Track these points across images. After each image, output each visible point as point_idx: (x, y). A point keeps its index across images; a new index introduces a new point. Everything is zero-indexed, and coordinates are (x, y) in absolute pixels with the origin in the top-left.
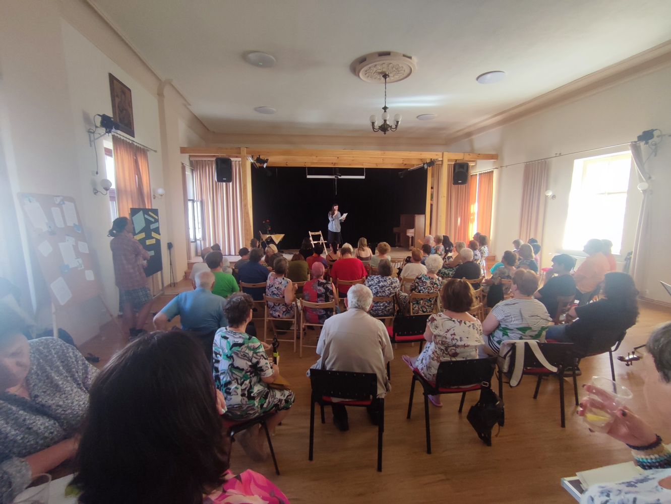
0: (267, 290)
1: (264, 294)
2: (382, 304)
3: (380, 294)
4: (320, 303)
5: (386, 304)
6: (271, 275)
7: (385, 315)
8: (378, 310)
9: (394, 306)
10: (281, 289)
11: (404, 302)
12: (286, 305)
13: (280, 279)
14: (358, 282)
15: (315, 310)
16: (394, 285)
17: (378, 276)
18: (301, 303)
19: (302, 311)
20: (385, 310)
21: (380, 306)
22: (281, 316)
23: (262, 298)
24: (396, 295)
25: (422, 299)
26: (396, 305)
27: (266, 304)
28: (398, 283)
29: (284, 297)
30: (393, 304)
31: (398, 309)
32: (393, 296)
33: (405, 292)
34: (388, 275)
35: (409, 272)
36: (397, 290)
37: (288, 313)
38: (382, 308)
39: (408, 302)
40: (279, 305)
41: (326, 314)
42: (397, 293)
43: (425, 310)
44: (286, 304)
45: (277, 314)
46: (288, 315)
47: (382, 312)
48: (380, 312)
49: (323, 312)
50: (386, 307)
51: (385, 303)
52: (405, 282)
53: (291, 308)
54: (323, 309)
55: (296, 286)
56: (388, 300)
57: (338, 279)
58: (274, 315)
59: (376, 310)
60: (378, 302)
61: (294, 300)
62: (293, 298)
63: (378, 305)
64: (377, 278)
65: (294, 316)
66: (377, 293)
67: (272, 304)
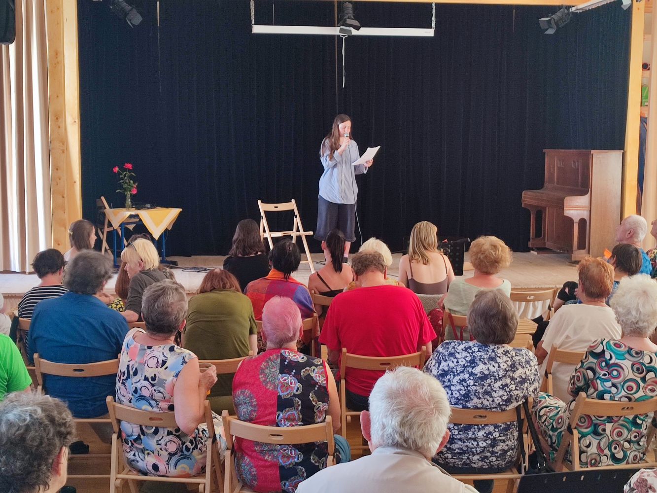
0: (119, 385)
1: (109, 399)
2: (481, 434)
3: (475, 400)
4: (285, 428)
5: (496, 434)
6: (134, 338)
7: (492, 470)
8: (468, 451)
9: (520, 439)
10: (162, 382)
11: (554, 429)
12: (178, 433)
13: (160, 350)
14: (406, 363)
15: (271, 448)
16: (520, 372)
17: (471, 344)
18: (227, 426)
19: (228, 453)
20: (493, 453)
21: (475, 440)
22: (162, 467)
23: (103, 411)
24: (526, 403)
25: (610, 419)
26: (525, 436)
27: (116, 429)
28: (531, 368)
29: (171, 408)
30: (516, 434)
31: (534, 449)
32: (518, 409)
33: (558, 395)
34: (501, 342)
35: (569, 332)
36: (530, 389)
37: (184, 457)
38: (482, 444)
39: (565, 427)
40: (156, 432)
41: (306, 463)
42: (530, 400)
43: (620, 455)
44: (178, 430)
45: (151, 460)
46: (183, 466)
47: (483, 459)
48: (476, 458)
49: (296, 457)
50: (494, 443)
51: (491, 428)
52: (555, 363)
53: (195, 442)
54: (297, 447)
55: (213, 371)
56: (502, 419)
57: (344, 350)
58: (141, 464)
59: (463, 452)
60: (468, 427)
61: (204, 417)
62: (201, 413)
63: (470, 435)
64: (466, 349)
65: (203, 469)
66: (467, 397)
67: (136, 431)
